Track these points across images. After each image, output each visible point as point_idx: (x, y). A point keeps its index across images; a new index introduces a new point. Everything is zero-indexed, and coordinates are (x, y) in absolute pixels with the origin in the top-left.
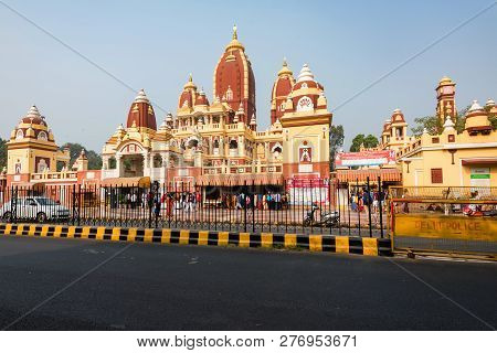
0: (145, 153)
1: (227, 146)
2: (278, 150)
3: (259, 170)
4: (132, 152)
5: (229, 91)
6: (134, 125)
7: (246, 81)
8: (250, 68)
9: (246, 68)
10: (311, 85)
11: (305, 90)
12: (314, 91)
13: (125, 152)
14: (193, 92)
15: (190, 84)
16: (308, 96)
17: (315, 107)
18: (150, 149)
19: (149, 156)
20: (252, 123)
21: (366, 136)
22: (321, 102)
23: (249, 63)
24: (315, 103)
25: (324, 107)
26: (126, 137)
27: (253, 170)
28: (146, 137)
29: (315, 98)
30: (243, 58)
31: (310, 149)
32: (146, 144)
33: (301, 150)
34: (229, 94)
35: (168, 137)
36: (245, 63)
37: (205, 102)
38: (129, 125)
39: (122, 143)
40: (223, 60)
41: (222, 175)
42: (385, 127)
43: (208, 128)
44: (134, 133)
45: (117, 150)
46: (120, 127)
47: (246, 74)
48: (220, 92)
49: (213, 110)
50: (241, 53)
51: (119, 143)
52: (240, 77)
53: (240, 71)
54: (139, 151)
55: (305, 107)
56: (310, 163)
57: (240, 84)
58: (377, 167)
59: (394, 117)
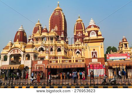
0: (22, 53)
1: (56, 51)
2: (78, 52)
3: (75, 61)
4: (16, 53)
5: (56, 27)
6: (18, 41)
7: (63, 23)
8: (65, 18)
9: (63, 18)
10: (95, 26)
11: (93, 28)
12: (96, 29)
13: (12, 53)
14: (40, 27)
15: (38, 23)
16: (94, 31)
17: (97, 35)
18: (24, 52)
19: (24, 55)
20: (66, 41)
21: (112, 47)
22: (99, 33)
23: (64, 16)
24: (97, 33)
25: (101, 35)
26: (13, 46)
27: (72, 61)
28: (23, 46)
29: (97, 32)
30: (62, 14)
31: (96, 52)
32: (23, 49)
33: (92, 52)
34: (56, 28)
35: (33, 46)
36: (63, 16)
37: (47, 31)
38: (15, 41)
39: (11, 49)
40: (53, 14)
41: (58, 64)
42: (120, 43)
43: (48, 42)
44: (17, 44)
45: (9, 52)
46: (10, 42)
47: (63, 20)
48: (52, 27)
49: (50, 35)
50: (61, 12)
51: (10, 49)
52: (61, 22)
53: (61, 19)
54: (19, 53)
55: (93, 35)
56: (97, 58)
57: (61, 24)
58: (119, 60)
59: (123, 39)
